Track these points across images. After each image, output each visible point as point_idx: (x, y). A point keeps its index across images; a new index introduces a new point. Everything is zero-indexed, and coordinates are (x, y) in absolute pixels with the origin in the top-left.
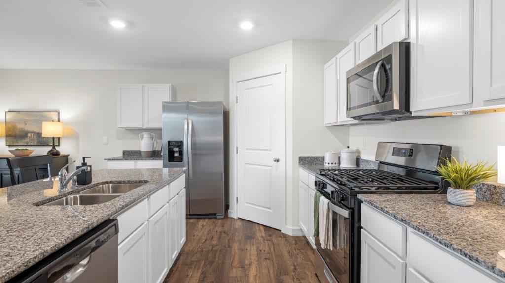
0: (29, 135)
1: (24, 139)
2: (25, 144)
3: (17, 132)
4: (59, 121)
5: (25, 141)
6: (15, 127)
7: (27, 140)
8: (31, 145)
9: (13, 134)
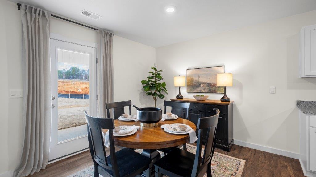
0: (202, 85)
1: (198, 88)
2: (199, 92)
3: (194, 83)
4: (224, 73)
5: (199, 89)
6: (192, 80)
7: (200, 89)
8: (203, 93)
9: (191, 85)
